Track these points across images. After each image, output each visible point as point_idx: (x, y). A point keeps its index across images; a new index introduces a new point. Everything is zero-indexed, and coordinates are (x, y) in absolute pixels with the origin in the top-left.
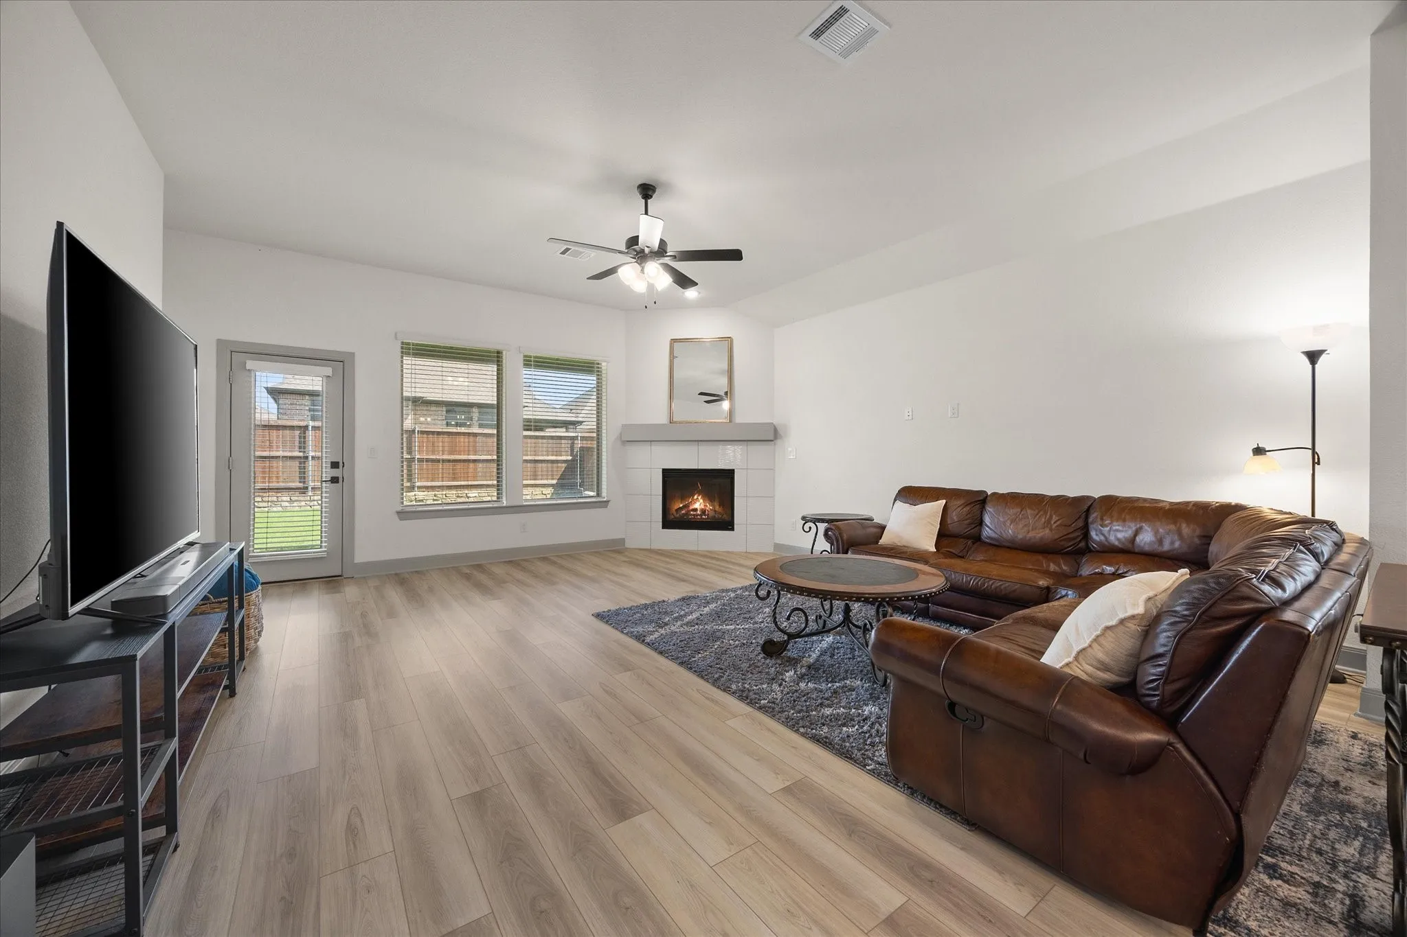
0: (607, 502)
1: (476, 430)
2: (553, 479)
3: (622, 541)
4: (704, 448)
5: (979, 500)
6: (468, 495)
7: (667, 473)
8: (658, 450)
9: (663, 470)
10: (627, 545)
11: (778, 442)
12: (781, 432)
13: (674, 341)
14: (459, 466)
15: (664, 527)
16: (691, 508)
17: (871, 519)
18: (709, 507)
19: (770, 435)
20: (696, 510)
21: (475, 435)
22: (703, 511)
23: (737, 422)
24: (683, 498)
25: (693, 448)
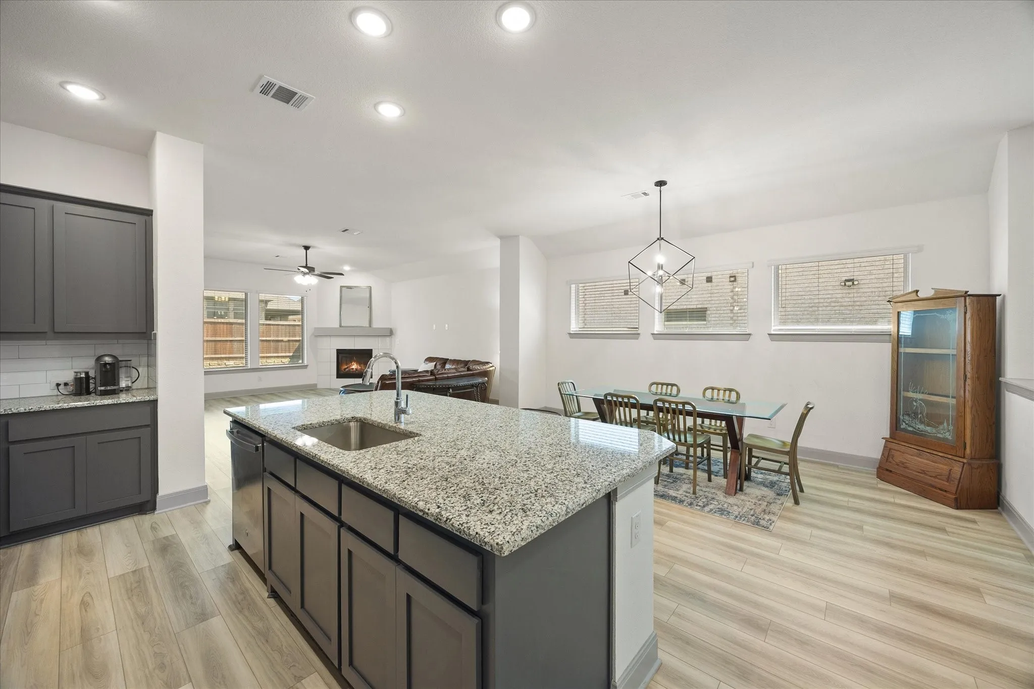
0: (307, 366)
1: (232, 321)
2: (290, 353)
3: (315, 385)
4: (357, 339)
5: (444, 361)
6: (226, 364)
7: (339, 352)
8: (334, 340)
9: (337, 350)
10: (319, 387)
11: (393, 336)
12: (394, 331)
13: (341, 287)
14: (219, 345)
15: (338, 377)
16: (351, 368)
17: (416, 371)
18: (359, 367)
19: (390, 333)
20: (353, 369)
21: (231, 324)
22: (356, 369)
23: (374, 327)
24: (347, 364)
25: (352, 339)
